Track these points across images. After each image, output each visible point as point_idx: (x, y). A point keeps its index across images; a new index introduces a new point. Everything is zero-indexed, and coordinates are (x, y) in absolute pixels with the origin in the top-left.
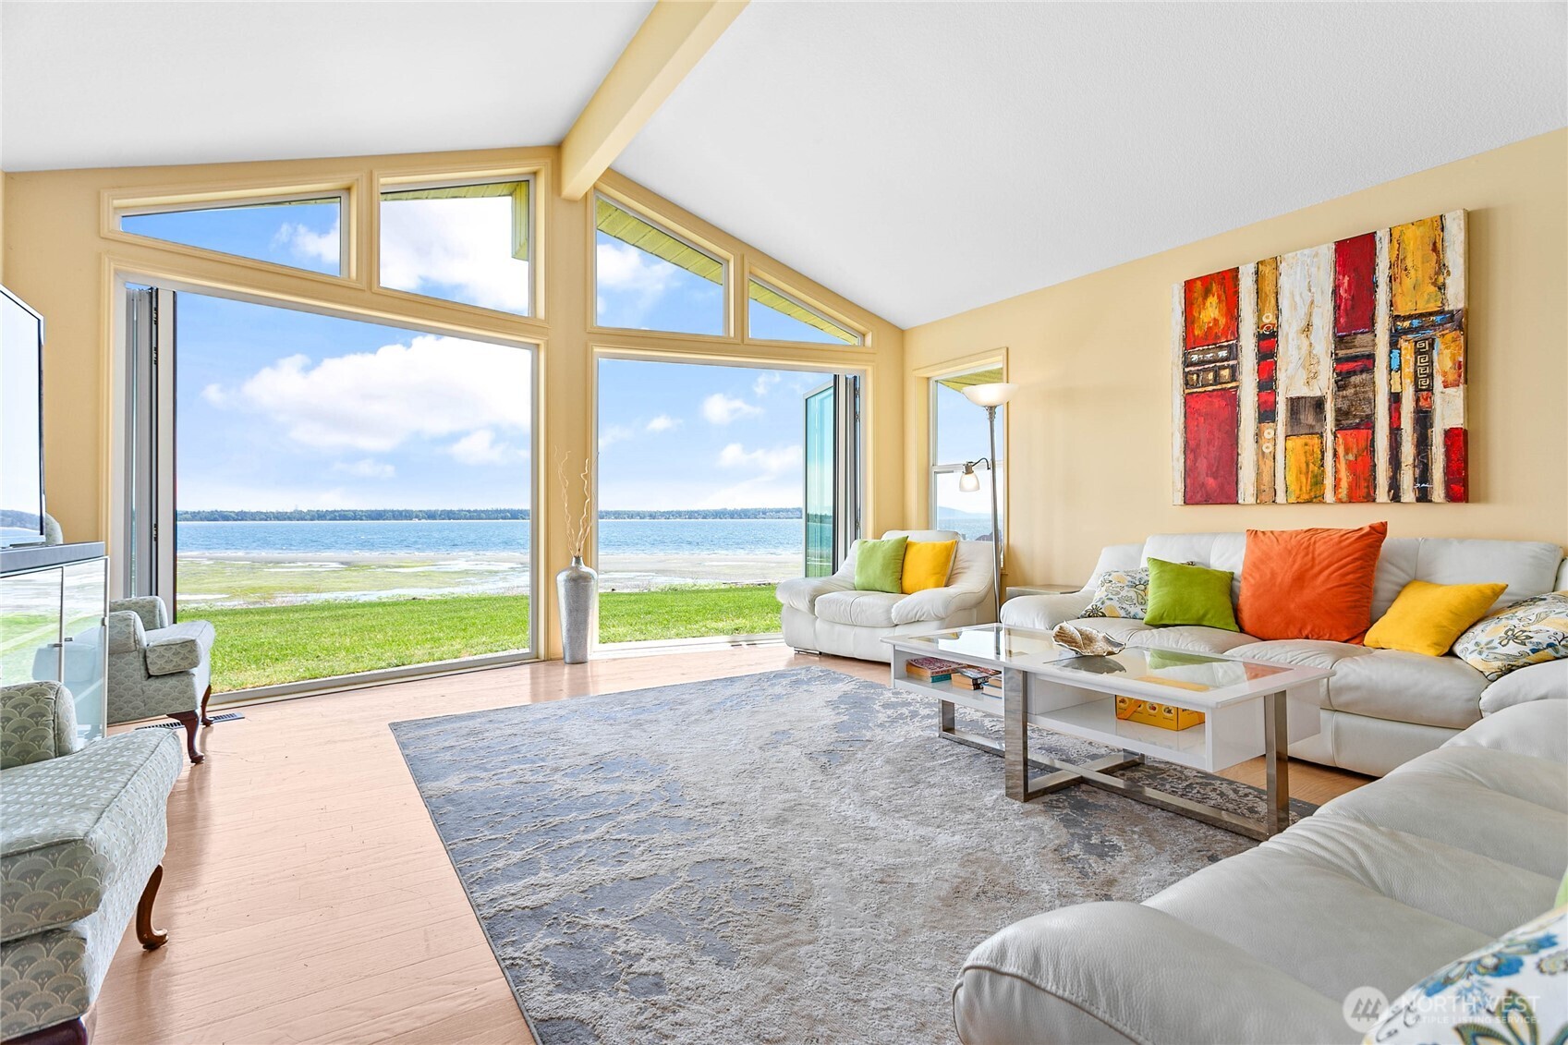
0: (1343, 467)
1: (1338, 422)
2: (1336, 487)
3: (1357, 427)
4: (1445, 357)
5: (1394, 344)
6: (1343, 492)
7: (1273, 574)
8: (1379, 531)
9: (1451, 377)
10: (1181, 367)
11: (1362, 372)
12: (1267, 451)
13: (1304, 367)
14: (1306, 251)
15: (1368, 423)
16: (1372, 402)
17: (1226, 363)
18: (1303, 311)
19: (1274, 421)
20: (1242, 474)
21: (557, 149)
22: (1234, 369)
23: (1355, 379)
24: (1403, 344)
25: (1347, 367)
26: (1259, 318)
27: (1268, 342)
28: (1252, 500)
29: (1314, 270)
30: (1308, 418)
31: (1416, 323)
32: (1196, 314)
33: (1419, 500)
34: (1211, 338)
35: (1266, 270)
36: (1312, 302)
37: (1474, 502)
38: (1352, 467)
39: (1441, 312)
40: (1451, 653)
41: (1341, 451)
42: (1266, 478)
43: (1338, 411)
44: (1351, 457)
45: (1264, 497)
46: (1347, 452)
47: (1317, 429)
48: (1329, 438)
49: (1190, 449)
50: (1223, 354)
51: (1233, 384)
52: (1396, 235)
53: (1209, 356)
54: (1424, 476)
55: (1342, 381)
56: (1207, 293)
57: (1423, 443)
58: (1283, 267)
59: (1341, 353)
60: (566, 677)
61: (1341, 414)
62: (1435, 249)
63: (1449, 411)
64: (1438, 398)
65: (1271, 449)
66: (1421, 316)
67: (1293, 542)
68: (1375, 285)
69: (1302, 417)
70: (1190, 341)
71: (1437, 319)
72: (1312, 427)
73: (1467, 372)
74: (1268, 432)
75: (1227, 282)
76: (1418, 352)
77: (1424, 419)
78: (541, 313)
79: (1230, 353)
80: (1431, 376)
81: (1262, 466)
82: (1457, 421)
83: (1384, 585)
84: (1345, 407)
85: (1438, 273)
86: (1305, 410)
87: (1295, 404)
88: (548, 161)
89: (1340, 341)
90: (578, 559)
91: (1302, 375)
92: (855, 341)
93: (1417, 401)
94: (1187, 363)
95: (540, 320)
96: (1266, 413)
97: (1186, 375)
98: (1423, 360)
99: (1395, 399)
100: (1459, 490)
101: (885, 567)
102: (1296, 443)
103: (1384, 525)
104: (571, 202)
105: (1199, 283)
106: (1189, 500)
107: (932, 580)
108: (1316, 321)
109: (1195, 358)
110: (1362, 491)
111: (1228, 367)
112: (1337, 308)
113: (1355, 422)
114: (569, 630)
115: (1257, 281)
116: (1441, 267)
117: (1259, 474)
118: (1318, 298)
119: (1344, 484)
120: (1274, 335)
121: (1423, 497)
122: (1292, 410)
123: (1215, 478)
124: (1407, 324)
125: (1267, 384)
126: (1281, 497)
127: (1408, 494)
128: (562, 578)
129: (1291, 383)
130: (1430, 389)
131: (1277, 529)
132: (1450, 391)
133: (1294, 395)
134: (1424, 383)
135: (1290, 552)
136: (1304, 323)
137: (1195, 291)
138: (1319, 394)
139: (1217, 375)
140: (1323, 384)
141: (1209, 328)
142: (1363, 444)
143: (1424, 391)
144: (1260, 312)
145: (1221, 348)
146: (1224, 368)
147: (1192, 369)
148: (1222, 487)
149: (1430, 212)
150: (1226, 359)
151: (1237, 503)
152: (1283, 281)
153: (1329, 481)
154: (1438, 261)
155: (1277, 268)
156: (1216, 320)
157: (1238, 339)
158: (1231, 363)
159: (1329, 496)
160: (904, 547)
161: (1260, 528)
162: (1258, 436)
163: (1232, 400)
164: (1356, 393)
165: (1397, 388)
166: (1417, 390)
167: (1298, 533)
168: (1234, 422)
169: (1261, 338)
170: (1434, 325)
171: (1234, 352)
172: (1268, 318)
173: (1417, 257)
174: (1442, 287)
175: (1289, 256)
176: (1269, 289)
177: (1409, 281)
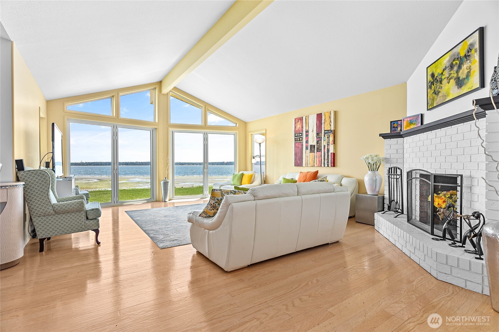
0: (317, 159)
1: (317, 150)
4: (331, 139)
5: (324, 136)
8: (317, 172)
9: (332, 143)
11: (320, 141)
12: (307, 155)
13: (312, 139)
14: (313, 115)
15: (321, 151)
16: (321, 147)
18: (312, 127)
20: (303, 160)
21: (161, 82)
24: (326, 135)
25: (318, 139)
26: (306, 128)
27: (307, 134)
29: (314, 119)
30: (313, 149)
31: (327, 132)
32: (296, 126)
34: (299, 131)
35: (307, 118)
37: (336, 167)
38: (319, 159)
39: (330, 130)
42: (307, 161)
43: (317, 148)
44: (319, 157)
45: (306, 165)
47: (314, 151)
48: (316, 153)
49: (296, 155)
50: (301, 135)
51: (302, 141)
52: (325, 114)
53: (298, 135)
54: (328, 162)
55: (317, 143)
56: (298, 121)
57: (328, 156)
58: (309, 118)
59: (317, 137)
60: (163, 204)
62: (330, 118)
63: (332, 149)
64: (330, 146)
66: (328, 130)
68: (322, 123)
70: (295, 131)
73: (334, 142)
74: (307, 150)
75: (301, 119)
76: (328, 138)
77: (328, 151)
78: (157, 121)
80: (329, 142)
81: (306, 159)
82: (333, 151)
85: (330, 122)
86: (312, 147)
87: (311, 146)
88: (159, 86)
89: (317, 134)
90: (166, 178)
91: (312, 141)
92: (234, 125)
93: (327, 147)
95: (157, 123)
96: (307, 148)
97: (295, 138)
99: (324, 146)
100: (334, 165)
101: (238, 180)
102: (311, 154)
104: (164, 94)
105: (297, 119)
106: (295, 165)
107: (248, 182)
108: (314, 130)
109: (296, 135)
110: (320, 164)
112: (317, 127)
113: (319, 150)
114: (164, 194)
115: (306, 120)
118: (314, 125)
119: (318, 163)
120: (308, 132)
121: (328, 166)
123: (299, 161)
125: (307, 142)
126: (309, 165)
127: (326, 166)
128: (162, 182)
129: (310, 142)
130: (329, 145)
132: (332, 145)
133: (311, 144)
135: (304, 176)
136: (312, 130)
137: (296, 121)
139: (300, 139)
140: (315, 143)
141: (298, 129)
142: (320, 155)
143: (328, 145)
145: (300, 133)
146: (301, 138)
148: (300, 162)
149: (329, 111)
150: (301, 136)
151: (302, 166)
152: (309, 121)
153: (316, 162)
154: (330, 120)
156: (300, 128)
157: (303, 132)
158: (302, 137)
159: (316, 165)
160: (242, 175)
162: (306, 152)
163: (302, 145)
164: (319, 145)
165: (325, 144)
166: (327, 145)
168: (302, 148)
169: (306, 132)
170: (329, 132)
173: (327, 119)
174: (331, 125)
175: (310, 116)
176: (307, 122)
177: (326, 124)
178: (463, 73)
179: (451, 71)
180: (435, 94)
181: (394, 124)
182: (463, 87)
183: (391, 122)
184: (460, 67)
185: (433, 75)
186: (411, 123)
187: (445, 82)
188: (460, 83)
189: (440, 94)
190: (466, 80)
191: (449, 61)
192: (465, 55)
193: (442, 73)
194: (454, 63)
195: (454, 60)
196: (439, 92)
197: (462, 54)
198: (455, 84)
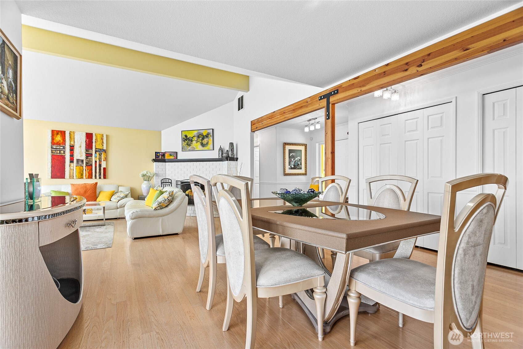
0: (87, 172)
1: (86, 165)
2: (86, 176)
3: (89, 166)
4: (103, 156)
5: (96, 153)
6: (87, 177)
7: (80, 192)
8: (96, 183)
9: (104, 160)
10: (50, 148)
11: (90, 156)
12: (72, 168)
13: (80, 153)
14: (80, 133)
15: (91, 165)
16: (92, 162)
17: (62, 150)
18: (79, 143)
19: (73, 163)
20: (66, 173)
22: (64, 151)
23: (89, 157)
24: (97, 153)
25: (88, 155)
26: (70, 142)
27: (72, 148)
28: (69, 178)
29: (82, 136)
30: (80, 163)
31: (99, 150)
32: (55, 138)
33: (99, 178)
34: (58, 144)
35: (72, 133)
36: (81, 142)
37: (107, 179)
38: (89, 173)
40: (110, 200)
41: (87, 169)
42: (72, 174)
43: (86, 162)
44: (88, 171)
45: (71, 177)
46: (88, 170)
47: (82, 165)
48: (84, 167)
49: (53, 167)
50: (62, 148)
51: (64, 154)
52: (96, 135)
53: (58, 147)
54: (100, 175)
55: (87, 157)
56: (57, 134)
57: (100, 169)
58: (75, 134)
59: (87, 152)
61: (87, 163)
62: (102, 139)
63: (104, 165)
64: (102, 163)
65: (73, 168)
67: (83, 186)
68: (93, 142)
69: (79, 163)
70: (53, 143)
71: (102, 150)
72: (81, 165)
73: (106, 159)
74: (72, 164)
75: (63, 133)
76: (99, 155)
77: (100, 166)
79: (63, 148)
80: (101, 159)
81: (71, 172)
82: (105, 167)
83: (98, 192)
84: (87, 162)
85: (102, 143)
86: (79, 161)
87: (78, 161)
89: (87, 150)
91: (79, 155)
93: (99, 163)
94: (52, 148)
96: (72, 161)
97: (52, 150)
98: (100, 156)
99: (96, 162)
100: (105, 177)
102: (77, 167)
103: (97, 182)
105: (55, 131)
106: (53, 177)
108: (82, 146)
109: (54, 147)
110: (90, 176)
111: (63, 151)
112: (86, 144)
113: (89, 165)
115: (70, 135)
116: (103, 142)
117: (70, 173)
118: (82, 142)
119: (87, 175)
120: (73, 146)
121: (100, 178)
122: (77, 161)
123: (59, 173)
124: (98, 150)
125: (72, 156)
126: (75, 177)
127: (98, 177)
129: (77, 156)
130: (101, 161)
131: (78, 183)
132: (104, 162)
133: (78, 159)
134: (100, 160)
135: (82, 187)
136: (80, 146)
137: (54, 133)
138: (82, 159)
139: (60, 152)
140: (83, 157)
141: (58, 142)
142: (90, 169)
143: (100, 161)
144: (70, 141)
145: (61, 146)
147: (54, 149)
148: (61, 175)
149: (102, 133)
151: (65, 178)
152: (75, 136)
153: (84, 175)
154: (102, 141)
155: (74, 134)
156: (60, 141)
157: (65, 145)
159: (84, 177)
161: (74, 184)
162: (70, 165)
163: (63, 158)
164: (89, 160)
165: (96, 160)
166: (99, 161)
167: (83, 184)
168: (64, 162)
169: (71, 146)
170: (102, 151)
171: (64, 148)
172: (72, 143)
173: (99, 139)
174: (103, 145)
175: (77, 132)
176: (72, 137)
177: (98, 143)
178: (204, 142)
179: (198, 138)
180: (188, 145)
181: (157, 154)
182: (205, 147)
183: (156, 152)
184: (203, 139)
185: (186, 136)
186: (171, 155)
187: (194, 142)
188: (203, 145)
189: (191, 146)
190: (206, 145)
191: (197, 134)
192: (206, 135)
193: (193, 138)
194: (200, 136)
195: (200, 135)
196: (190, 145)
197: (204, 134)
198: (200, 145)
